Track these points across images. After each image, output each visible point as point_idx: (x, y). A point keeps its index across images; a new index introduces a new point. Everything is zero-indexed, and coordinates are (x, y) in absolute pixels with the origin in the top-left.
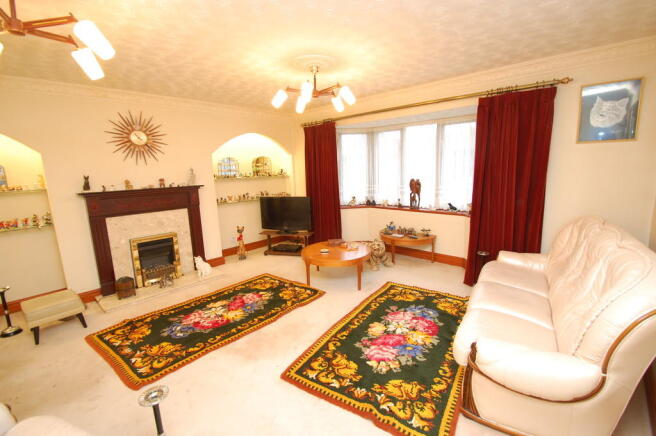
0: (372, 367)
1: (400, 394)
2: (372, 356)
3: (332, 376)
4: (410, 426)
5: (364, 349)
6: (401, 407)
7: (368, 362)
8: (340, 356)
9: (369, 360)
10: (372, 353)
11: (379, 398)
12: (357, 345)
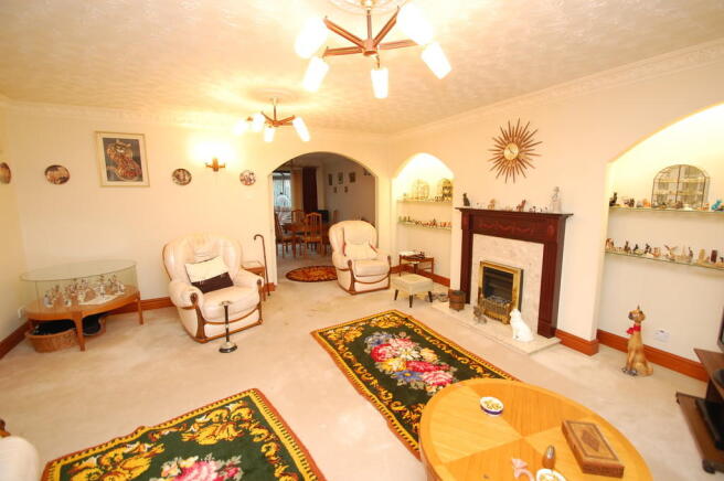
0: (185, 458)
1: (126, 466)
2: (200, 468)
3: (215, 419)
4: (95, 455)
5: (221, 463)
6: (116, 459)
7: (197, 458)
8: (235, 434)
9: (198, 462)
10: (205, 469)
11: (147, 446)
12: (236, 460)
